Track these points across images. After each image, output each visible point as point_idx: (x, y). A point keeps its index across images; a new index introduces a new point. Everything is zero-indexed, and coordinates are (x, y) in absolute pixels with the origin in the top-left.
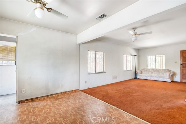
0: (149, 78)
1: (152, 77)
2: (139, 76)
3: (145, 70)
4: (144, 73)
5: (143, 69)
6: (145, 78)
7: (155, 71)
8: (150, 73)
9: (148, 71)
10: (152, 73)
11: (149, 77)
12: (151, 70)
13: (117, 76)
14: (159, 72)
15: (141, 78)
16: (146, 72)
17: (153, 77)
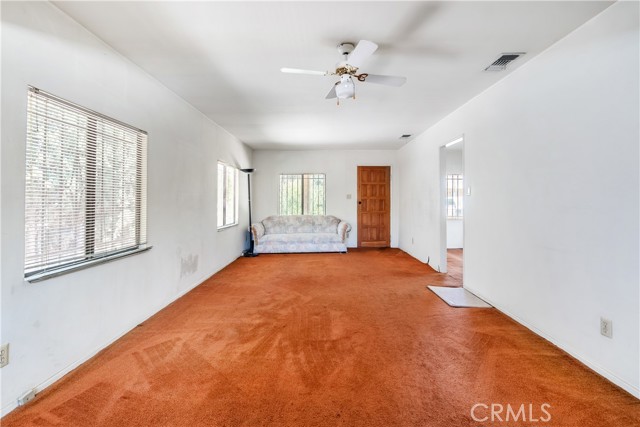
0: (292, 249)
1: (301, 242)
2: (262, 243)
3: (276, 220)
4: (272, 230)
5: (269, 219)
6: (281, 249)
7: (303, 224)
8: (291, 229)
9: (284, 224)
10: (296, 230)
11: (292, 243)
12: (291, 221)
13: (197, 257)
14: (313, 224)
15: (270, 249)
16: (277, 229)
17: (306, 242)
